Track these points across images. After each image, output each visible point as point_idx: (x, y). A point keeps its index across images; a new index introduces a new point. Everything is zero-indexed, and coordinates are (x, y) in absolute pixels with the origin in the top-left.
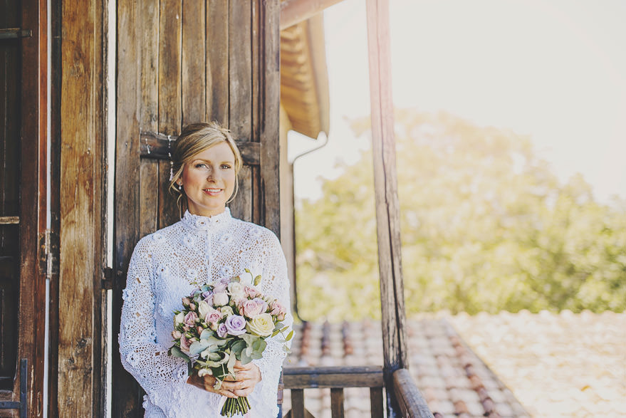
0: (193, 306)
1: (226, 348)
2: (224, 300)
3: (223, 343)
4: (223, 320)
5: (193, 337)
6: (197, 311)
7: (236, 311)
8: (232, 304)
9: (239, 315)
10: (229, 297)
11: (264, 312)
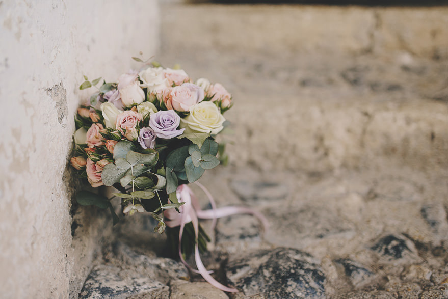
0: (95, 117)
1: (158, 166)
2: (139, 96)
3: (151, 158)
4: (145, 123)
5: (101, 159)
6: (101, 121)
7: (160, 106)
8: (152, 98)
9: (166, 109)
10: (145, 90)
11: (200, 100)
